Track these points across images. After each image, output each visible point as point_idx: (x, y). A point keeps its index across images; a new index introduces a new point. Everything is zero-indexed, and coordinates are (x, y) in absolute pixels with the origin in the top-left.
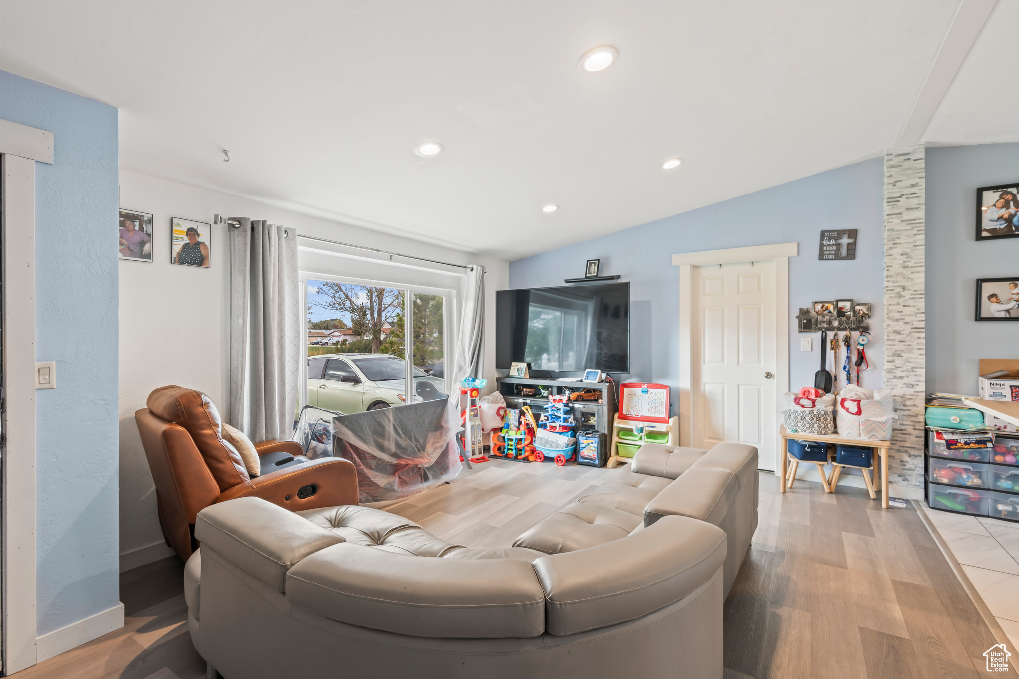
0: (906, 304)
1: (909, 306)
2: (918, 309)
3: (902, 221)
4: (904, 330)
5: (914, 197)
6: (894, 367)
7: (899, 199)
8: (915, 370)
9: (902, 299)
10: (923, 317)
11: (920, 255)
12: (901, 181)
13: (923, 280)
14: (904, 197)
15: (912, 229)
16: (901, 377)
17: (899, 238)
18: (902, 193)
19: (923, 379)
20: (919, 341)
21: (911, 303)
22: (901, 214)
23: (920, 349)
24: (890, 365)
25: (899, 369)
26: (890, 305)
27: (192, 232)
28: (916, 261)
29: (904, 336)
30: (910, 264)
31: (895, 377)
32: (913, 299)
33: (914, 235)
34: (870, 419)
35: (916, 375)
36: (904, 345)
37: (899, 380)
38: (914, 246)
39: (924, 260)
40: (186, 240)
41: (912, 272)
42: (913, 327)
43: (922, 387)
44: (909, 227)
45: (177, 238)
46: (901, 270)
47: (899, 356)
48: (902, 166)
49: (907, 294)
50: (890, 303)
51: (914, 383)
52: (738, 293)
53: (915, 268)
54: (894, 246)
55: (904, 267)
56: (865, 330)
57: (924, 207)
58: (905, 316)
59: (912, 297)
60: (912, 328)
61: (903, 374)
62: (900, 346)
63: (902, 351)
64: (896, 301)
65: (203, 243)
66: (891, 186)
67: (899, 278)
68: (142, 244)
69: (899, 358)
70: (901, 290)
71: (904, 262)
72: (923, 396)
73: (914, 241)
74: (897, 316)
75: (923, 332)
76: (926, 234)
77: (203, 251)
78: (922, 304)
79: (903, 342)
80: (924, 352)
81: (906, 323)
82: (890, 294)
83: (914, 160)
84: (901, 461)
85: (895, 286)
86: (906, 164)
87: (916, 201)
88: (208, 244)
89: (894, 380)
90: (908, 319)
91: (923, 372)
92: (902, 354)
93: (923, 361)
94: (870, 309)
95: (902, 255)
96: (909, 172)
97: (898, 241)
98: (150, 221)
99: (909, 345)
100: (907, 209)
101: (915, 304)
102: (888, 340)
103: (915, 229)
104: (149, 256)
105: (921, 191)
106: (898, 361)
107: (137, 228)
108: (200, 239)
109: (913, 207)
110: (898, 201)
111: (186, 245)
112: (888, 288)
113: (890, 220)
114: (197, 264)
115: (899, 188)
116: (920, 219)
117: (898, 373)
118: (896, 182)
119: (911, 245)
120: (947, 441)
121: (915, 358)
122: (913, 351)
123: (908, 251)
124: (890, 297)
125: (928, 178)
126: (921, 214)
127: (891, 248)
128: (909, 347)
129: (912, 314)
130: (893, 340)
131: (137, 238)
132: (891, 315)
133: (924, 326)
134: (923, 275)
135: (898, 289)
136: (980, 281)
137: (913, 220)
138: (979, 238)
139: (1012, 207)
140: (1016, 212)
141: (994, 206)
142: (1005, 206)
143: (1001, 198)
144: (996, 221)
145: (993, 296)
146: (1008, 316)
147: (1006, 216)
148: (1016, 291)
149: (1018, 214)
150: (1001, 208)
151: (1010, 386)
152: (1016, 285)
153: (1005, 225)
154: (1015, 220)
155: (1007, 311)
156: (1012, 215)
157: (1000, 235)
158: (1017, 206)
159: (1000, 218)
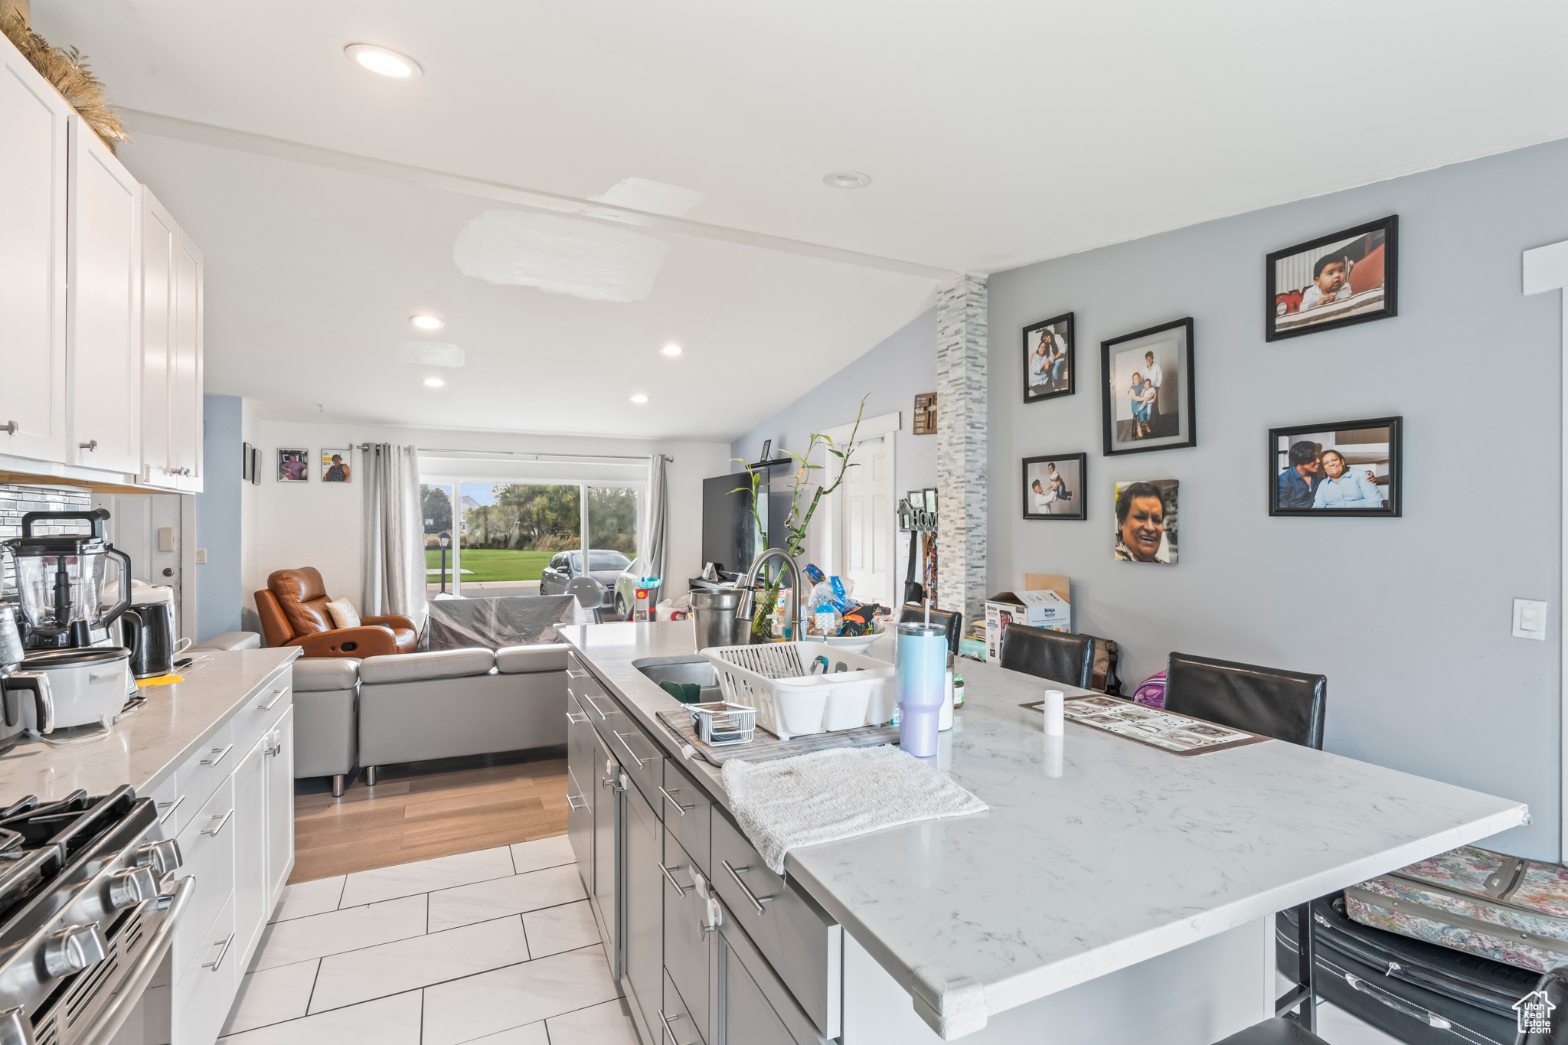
0: (951, 494)
3: (949, 382)
4: (950, 531)
5: (957, 349)
6: (943, 581)
7: (947, 352)
8: (958, 585)
10: (963, 513)
12: (948, 327)
13: (963, 462)
14: (950, 349)
15: (954, 393)
16: (949, 596)
17: (946, 405)
18: (949, 344)
19: (963, 598)
20: (961, 547)
21: (954, 494)
22: (947, 372)
23: (961, 557)
25: (946, 584)
27: (336, 458)
28: (958, 436)
29: (950, 539)
30: (954, 441)
31: (943, 595)
32: (956, 488)
33: (957, 400)
35: (959, 593)
36: (950, 552)
37: (948, 599)
38: (957, 416)
40: (332, 464)
41: (956, 452)
42: (956, 526)
44: (955, 390)
45: (325, 464)
46: (948, 448)
47: (947, 566)
48: (948, 307)
49: (953, 481)
51: (957, 604)
53: (958, 446)
54: (943, 416)
55: (949, 445)
57: (965, 361)
58: (951, 511)
59: (956, 485)
60: (956, 529)
61: (950, 591)
62: (948, 553)
63: (948, 559)
64: (945, 490)
65: (345, 465)
66: (940, 335)
67: (946, 460)
68: (301, 470)
70: (949, 476)
71: (950, 437)
73: (957, 410)
74: (945, 511)
75: (963, 534)
77: (345, 471)
78: (962, 495)
79: (950, 547)
80: (964, 561)
81: (952, 521)
83: (958, 298)
85: (943, 471)
86: (953, 303)
87: (958, 354)
88: (349, 465)
90: (952, 516)
92: (949, 564)
95: (948, 428)
96: (953, 314)
97: (945, 409)
98: (306, 454)
99: (954, 552)
100: (952, 366)
101: (958, 495)
103: (957, 393)
104: (305, 478)
105: (963, 340)
106: (946, 574)
107: (297, 460)
108: (342, 462)
109: (956, 362)
110: (945, 355)
111: (332, 468)
113: (940, 382)
114: (341, 480)
115: (946, 337)
116: (962, 378)
118: (944, 329)
119: (953, 415)
121: (958, 570)
123: (953, 422)
126: (963, 371)
127: (942, 419)
129: (956, 508)
130: (943, 544)
131: (297, 467)
134: (964, 455)
135: (946, 475)
136: (1026, 462)
137: (957, 380)
138: (1028, 400)
139: (1051, 353)
140: (1055, 360)
141: (1037, 352)
142: (1046, 353)
143: (1043, 341)
144: (1039, 374)
145: (1036, 483)
146: (1049, 513)
147: (1047, 367)
148: (1054, 476)
149: (1058, 362)
150: (1043, 355)
151: (1001, 612)
152: (1053, 466)
153: (1047, 379)
154: (1054, 371)
155: (1048, 505)
156: (1052, 366)
157: (1045, 395)
158: (1056, 351)
159: (1043, 369)
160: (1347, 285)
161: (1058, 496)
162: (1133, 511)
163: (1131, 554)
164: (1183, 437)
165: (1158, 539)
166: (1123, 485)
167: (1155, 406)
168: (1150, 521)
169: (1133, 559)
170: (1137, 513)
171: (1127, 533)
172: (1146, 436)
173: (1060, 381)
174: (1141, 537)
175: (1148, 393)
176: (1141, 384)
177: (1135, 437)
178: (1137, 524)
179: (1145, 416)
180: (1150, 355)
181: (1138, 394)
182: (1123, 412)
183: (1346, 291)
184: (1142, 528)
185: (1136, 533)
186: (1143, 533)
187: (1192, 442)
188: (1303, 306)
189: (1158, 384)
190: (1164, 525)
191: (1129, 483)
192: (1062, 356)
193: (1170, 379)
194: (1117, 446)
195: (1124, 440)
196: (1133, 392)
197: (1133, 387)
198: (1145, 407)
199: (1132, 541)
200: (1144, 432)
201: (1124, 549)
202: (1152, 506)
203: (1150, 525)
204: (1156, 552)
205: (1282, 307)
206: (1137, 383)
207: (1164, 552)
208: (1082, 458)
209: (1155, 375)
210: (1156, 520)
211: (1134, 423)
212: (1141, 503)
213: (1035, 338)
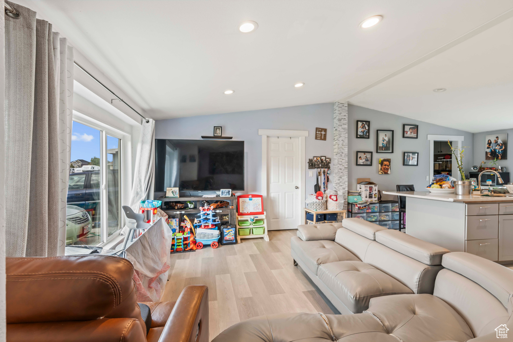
0: (343, 159)
1: (344, 160)
2: (346, 161)
3: (342, 128)
4: (342, 168)
5: (345, 120)
6: (340, 182)
7: (341, 120)
8: (345, 183)
9: (342, 157)
10: (347, 164)
11: (346, 141)
12: (342, 113)
13: (347, 150)
14: (343, 119)
15: (344, 132)
16: (342, 186)
17: (341, 134)
19: (347, 186)
20: (346, 173)
21: (344, 158)
22: (341, 125)
23: (346, 175)
24: (339, 181)
25: (341, 183)
26: (339, 159)
28: (345, 143)
29: (342, 170)
30: (344, 144)
31: (340, 186)
32: (345, 157)
33: (345, 134)
34: (340, 202)
35: (345, 185)
36: (342, 174)
37: (341, 187)
38: (345, 138)
39: (347, 143)
41: (345, 147)
43: (347, 189)
44: (343, 131)
46: (342, 146)
47: (341, 178)
48: (342, 108)
49: (343, 155)
50: (339, 158)
51: (345, 188)
52: (285, 151)
53: (345, 146)
54: (340, 137)
55: (342, 145)
56: (329, 168)
57: (347, 124)
58: (342, 163)
59: (344, 156)
60: (344, 168)
61: (342, 184)
62: (341, 174)
63: (342, 176)
64: (340, 157)
66: (339, 114)
67: (341, 149)
69: (341, 179)
70: (342, 153)
71: (343, 143)
72: (347, 192)
73: (345, 136)
74: (341, 163)
75: (347, 169)
76: (348, 134)
78: (347, 159)
79: (342, 173)
80: (347, 176)
81: (343, 166)
82: (339, 155)
83: (345, 107)
84: (342, 217)
85: (340, 152)
86: (343, 107)
87: (345, 121)
89: (340, 187)
90: (343, 164)
91: (347, 183)
92: (342, 177)
93: (347, 179)
94: (330, 160)
95: (342, 140)
96: (344, 110)
97: (341, 135)
99: (344, 174)
100: (343, 124)
101: (345, 159)
102: (338, 172)
103: (345, 132)
105: (346, 118)
106: (341, 180)
109: (345, 123)
110: (341, 121)
112: (338, 153)
113: (339, 127)
115: (341, 116)
116: (347, 128)
117: (341, 184)
118: (340, 113)
119: (344, 137)
120: (359, 207)
121: (345, 179)
122: (345, 176)
123: (343, 139)
124: (339, 156)
125: (348, 114)
126: (346, 126)
127: (339, 138)
128: (344, 175)
129: (344, 162)
130: (340, 172)
132: (339, 163)
133: (347, 167)
134: (347, 148)
135: (341, 153)
136: (357, 152)
137: (345, 128)
138: (357, 137)
139: (364, 128)
140: (365, 130)
141: (361, 127)
142: (363, 128)
143: (362, 125)
144: (361, 132)
145: (360, 157)
146: (363, 164)
147: (363, 131)
148: (365, 156)
149: (366, 131)
150: (362, 128)
151: (369, 187)
152: (365, 154)
153: (363, 134)
154: (365, 133)
155: (363, 162)
156: (364, 131)
157: (362, 137)
158: (365, 128)
159: (362, 131)
160: (413, 133)
161: (366, 160)
162: (384, 164)
163: (383, 173)
164: (391, 151)
165: (388, 170)
166: (382, 159)
167: (386, 145)
168: (387, 166)
169: (384, 173)
170: (385, 165)
171: (382, 169)
172: (385, 150)
173: (366, 135)
174: (385, 169)
175: (385, 142)
176: (384, 140)
177: (382, 150)
178: (384, 167)
179: (385, 146)
180: (386, 135)
181: (383, 142)
182: (380, 145)
183: (412, 133)
184: (385, 167)
185: (384, 168)
186: (386, 168)
187: (392, 152)
188: (408, 134)
189: (387, 141)
190: (389, 167)
191: (383, 159)
192: (367, 130)
193: (389, 140)
194: (378, 151)
195: (380, 150)
196: (382, 141)
197: (382, 140)
198: (385, 145)
199: (383, 170)
200: (384, 149)
201: (382, 172)
202: (387, 163)
203: (387, 167)
204: (388, 172)
205: (405, 133)
206: (383, 140)
207: (389, 172)
208: (372, 153)
209: (387, 139)
210: (388, 166)
211: (382, 147)
212: (385, 163)
213: (360, 124)
